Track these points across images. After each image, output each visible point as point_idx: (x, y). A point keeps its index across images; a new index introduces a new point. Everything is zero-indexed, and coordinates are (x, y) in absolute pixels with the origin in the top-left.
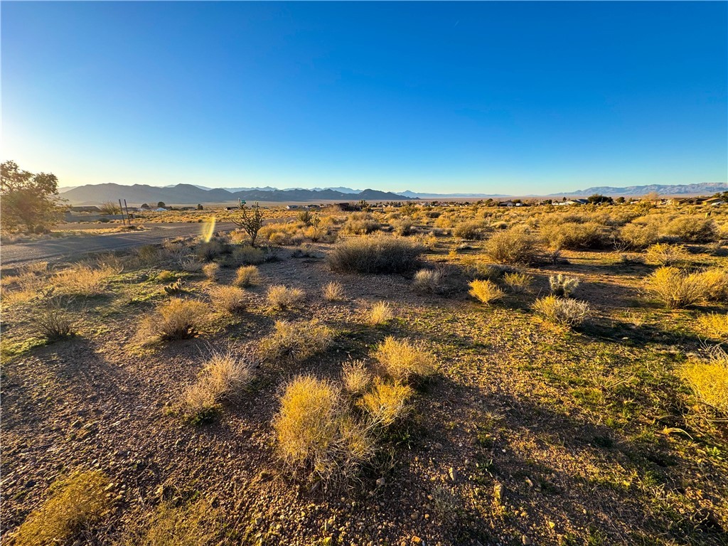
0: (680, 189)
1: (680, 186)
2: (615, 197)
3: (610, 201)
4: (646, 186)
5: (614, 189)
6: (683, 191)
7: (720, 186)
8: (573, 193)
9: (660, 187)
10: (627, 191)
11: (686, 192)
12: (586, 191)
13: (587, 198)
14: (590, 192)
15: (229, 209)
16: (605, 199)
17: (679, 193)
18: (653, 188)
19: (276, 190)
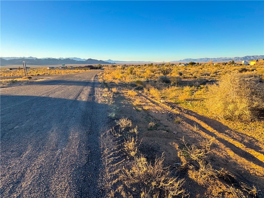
4: (204, 58)
8: (179, 61)
10: (197, 60)
11: (216, 61)
12: (183, 60)
13: (188, 63)
15: (11, 69)
18: (206, 59)
19: (37, 59)
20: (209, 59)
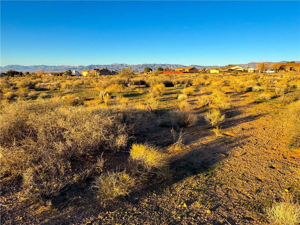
0: (55, 68)
1: (54, 66)
2: (24, 71)
3: (21, 74)
4: (39, 66)
5: (23, 67)
6: (56, 69)
7: (69, 67)
9: (46, 67)
10: (30, 68)
11: (58, 70)
12: (5, 67)
13: (6, 72)
14: (8, 68)
16: (17, 73)
17: (55, 70)
18: (43, 67)
20: (48, 67)
